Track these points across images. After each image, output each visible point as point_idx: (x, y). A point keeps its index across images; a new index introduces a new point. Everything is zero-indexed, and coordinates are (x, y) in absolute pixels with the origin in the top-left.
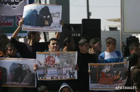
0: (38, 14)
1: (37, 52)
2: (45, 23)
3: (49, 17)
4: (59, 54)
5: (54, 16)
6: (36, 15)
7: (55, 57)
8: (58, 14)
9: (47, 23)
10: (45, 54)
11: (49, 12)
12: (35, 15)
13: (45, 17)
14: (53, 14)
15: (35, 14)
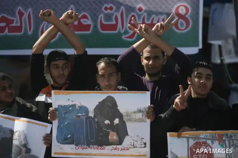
0: (91, 115)
1: (168, 134)
2: (110, 137)
3: (117, 121)
4: (221, 136)
5: (130, 120)
6: (86, 119)
7: (213, 143)
8: (141, 114)
9: (113, 136)
10: (188, 138)
11: (118, 110)
12: (84, 118)
13: (107, 122)
14: (128, 115)
15: (83, 116)
